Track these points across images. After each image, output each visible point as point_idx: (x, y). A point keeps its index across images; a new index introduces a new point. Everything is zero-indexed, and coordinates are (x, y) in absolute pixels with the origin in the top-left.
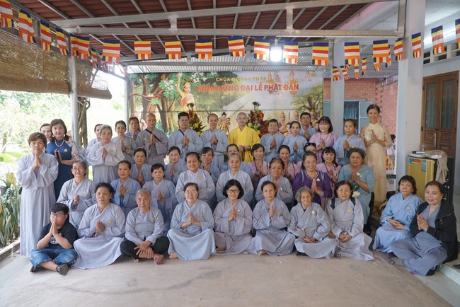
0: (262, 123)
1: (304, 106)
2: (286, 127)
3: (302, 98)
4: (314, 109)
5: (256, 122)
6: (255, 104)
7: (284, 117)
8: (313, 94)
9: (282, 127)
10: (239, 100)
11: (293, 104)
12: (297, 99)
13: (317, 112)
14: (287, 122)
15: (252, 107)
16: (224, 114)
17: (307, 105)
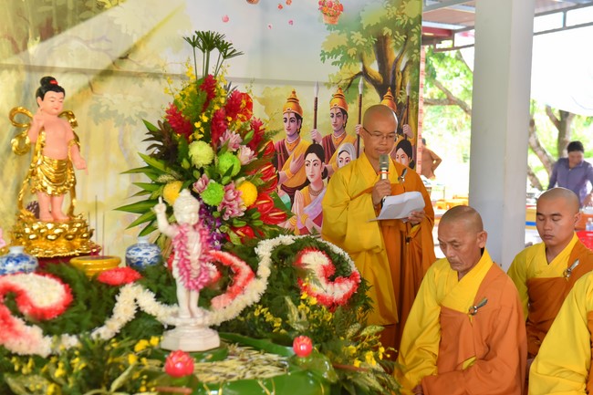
0: (257, 139)
1: (365, 73)
2: (301, 163)
3: (358, 37)
4: (394, 87)
5: (232, 137)
6: (208, 42)
7: (298, 118)
8: (392, 23)
9: (291, 164)
10: (111, 13)
11: (329, 61)
12: (343, 40)
13: (402, 99)
14: (306, 141)
15: (194, 64)
16: (49, 85)
17: (374, 68)
